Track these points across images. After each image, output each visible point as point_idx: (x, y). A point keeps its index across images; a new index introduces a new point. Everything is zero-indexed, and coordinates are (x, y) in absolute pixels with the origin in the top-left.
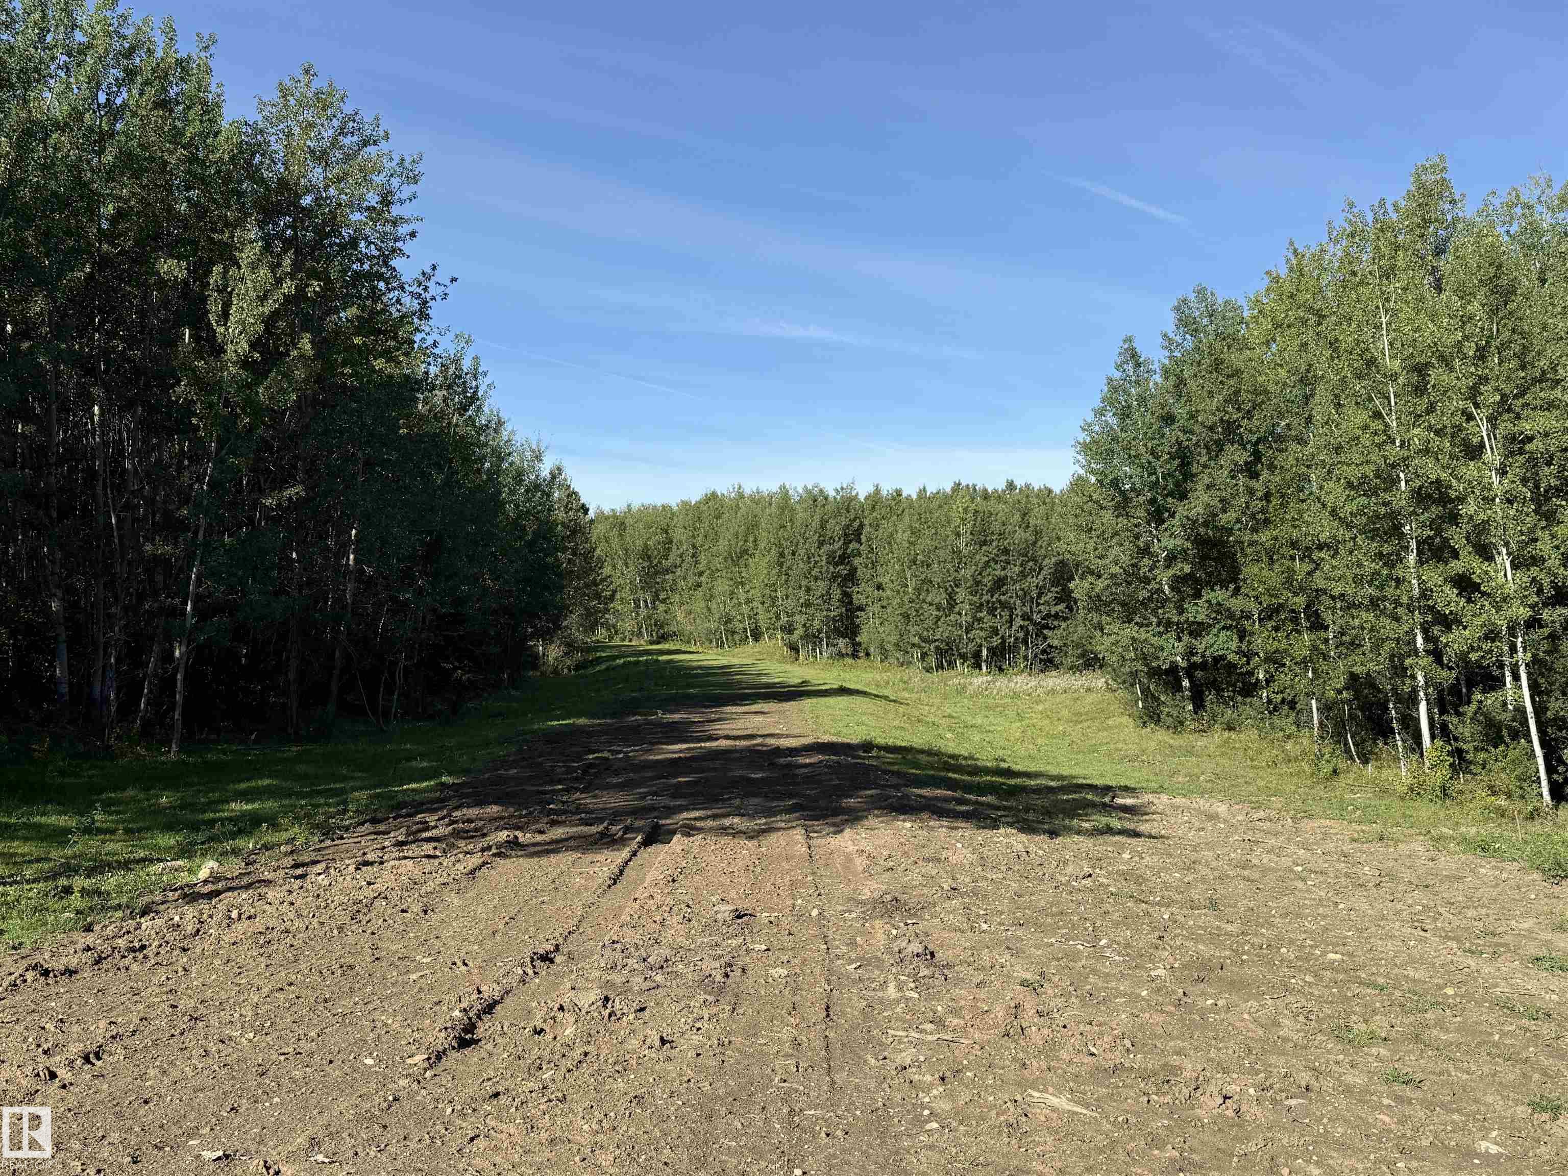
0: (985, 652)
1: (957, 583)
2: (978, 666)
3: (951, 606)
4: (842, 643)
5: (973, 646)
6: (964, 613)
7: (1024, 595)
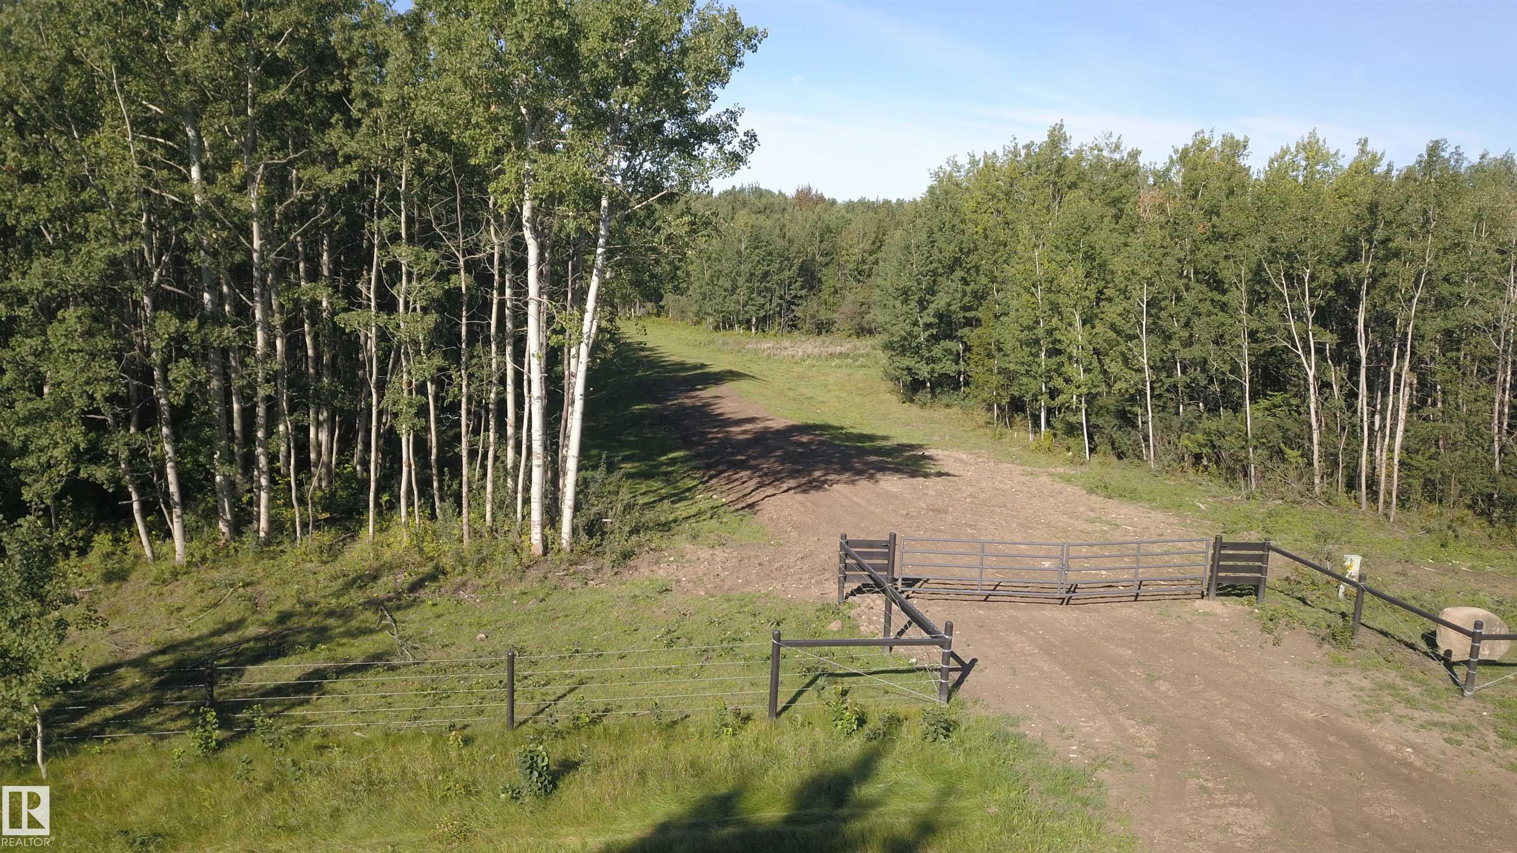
0: (754, 320)
1: (739, 274)
2: (749, 328)
3: (734, 289)
4: (649, 305)
5: (747, 316)
6: (742, 294)
7: (781, 283)
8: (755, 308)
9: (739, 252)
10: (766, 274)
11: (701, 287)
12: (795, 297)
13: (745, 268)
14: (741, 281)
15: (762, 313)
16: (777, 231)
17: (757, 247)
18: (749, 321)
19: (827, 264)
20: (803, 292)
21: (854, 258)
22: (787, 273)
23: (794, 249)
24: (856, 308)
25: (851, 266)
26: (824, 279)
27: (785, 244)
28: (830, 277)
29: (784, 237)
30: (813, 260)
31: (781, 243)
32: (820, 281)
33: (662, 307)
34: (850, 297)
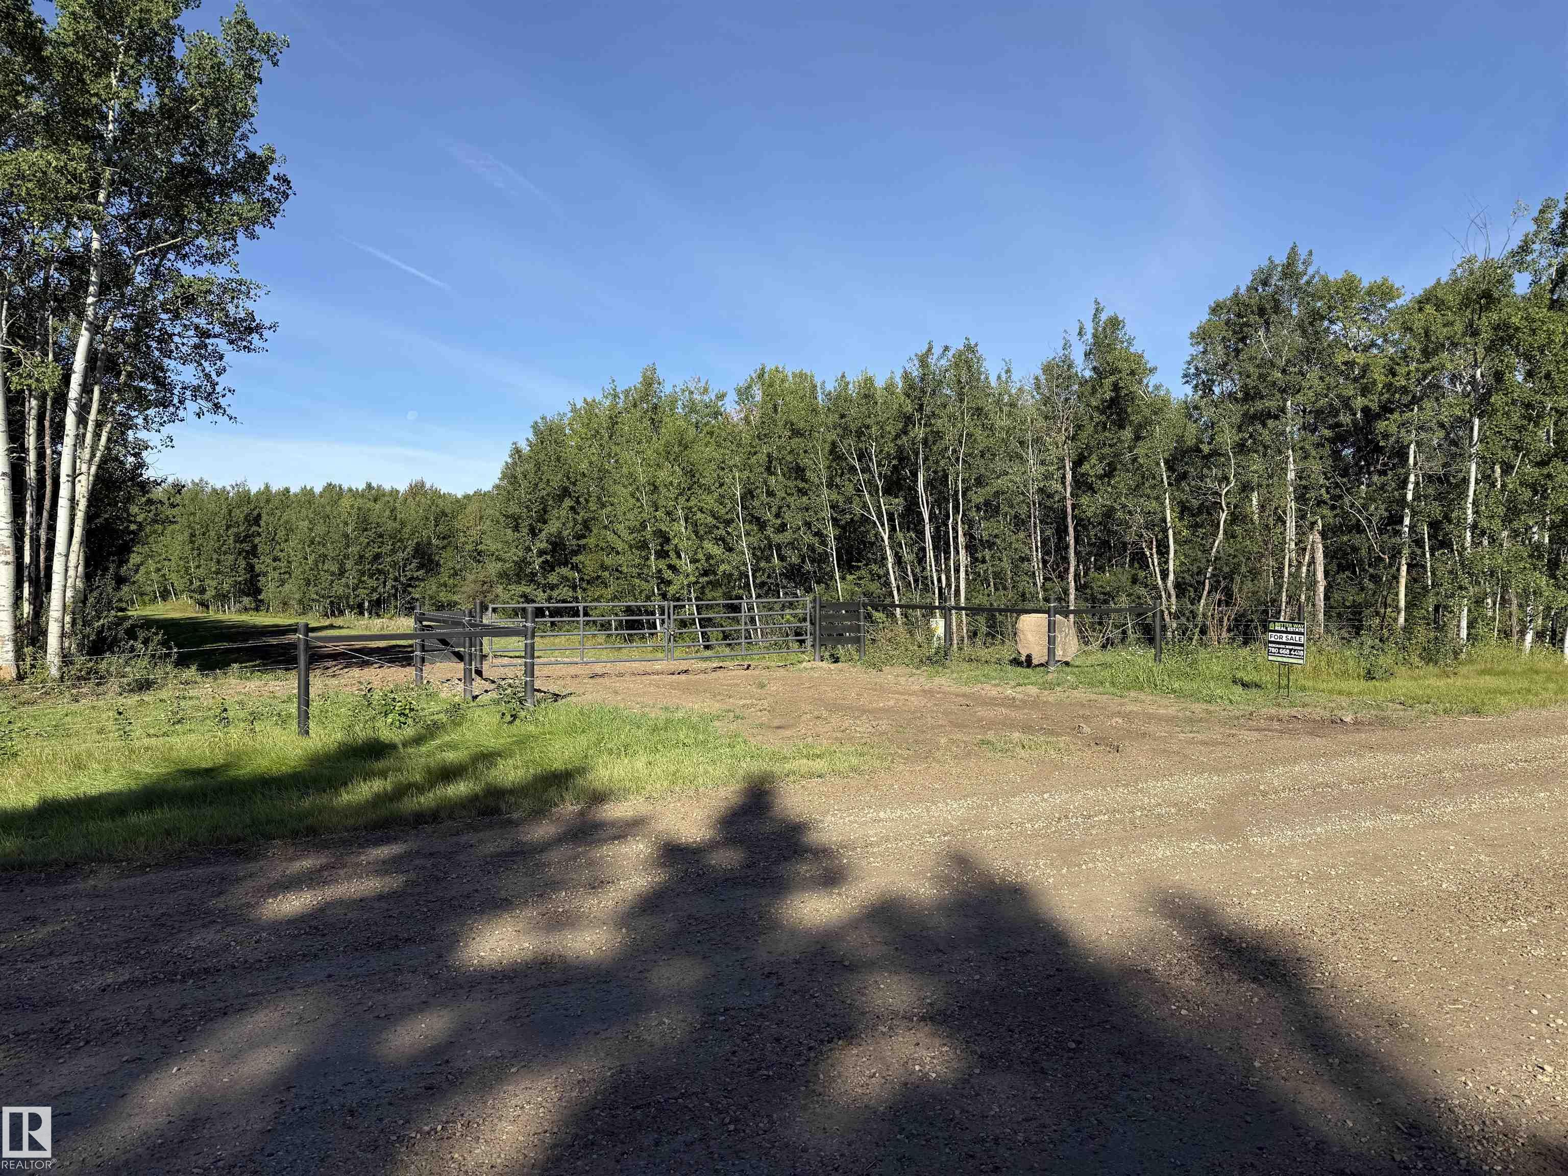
1: (346, 557)
2: (361, 613)
3: (342, 572)
4: (246, 600)
5: (359, 599)
6: (351, 578)
7: (394, 564)
8: (366, 591)
9: (346, 536)
10: (377, 557)
11: (303, 572)
12: (411, 579)
13: (354, 550)
14: (349, 564)
15: (375, 596)
16: (387, 513)
17: (366, 530)
18: (360, 606)
19: (444, 547)
20: (421, 573)
21: (472, 539)
22: (401, 555)
23: (407, 530)
24: (478, 587)
25: (469, 547)
26: (442, 562)
27: (397, 525)
28: (448, 560)
29: (395, 519)
30: (430, 543)
31: (391, 525)
32: (438, 564)
33: (261, 601)
34: (470, 577)
